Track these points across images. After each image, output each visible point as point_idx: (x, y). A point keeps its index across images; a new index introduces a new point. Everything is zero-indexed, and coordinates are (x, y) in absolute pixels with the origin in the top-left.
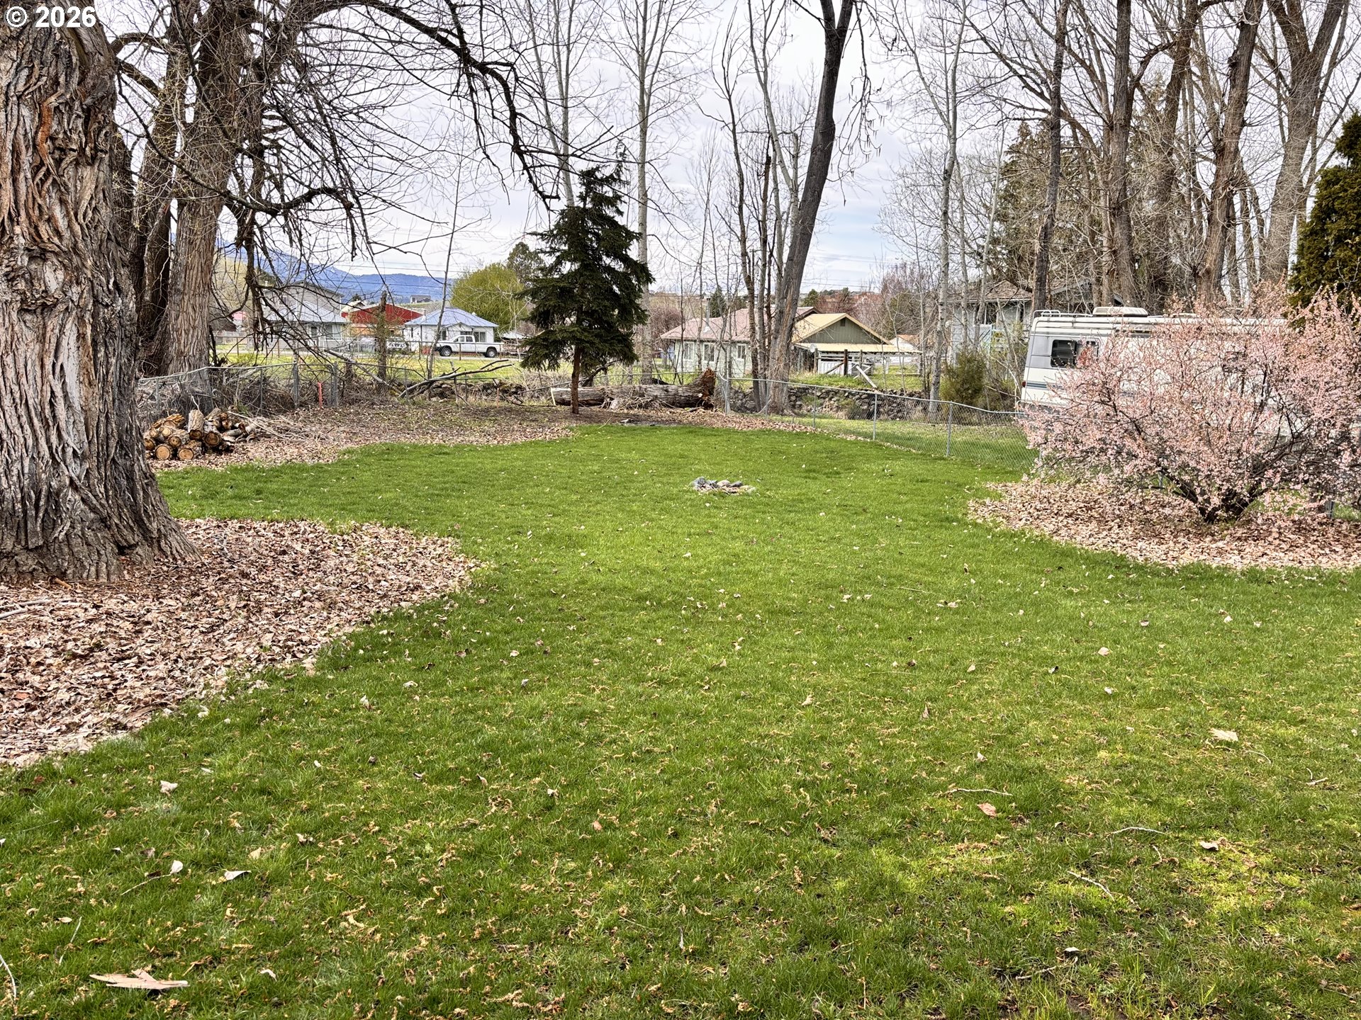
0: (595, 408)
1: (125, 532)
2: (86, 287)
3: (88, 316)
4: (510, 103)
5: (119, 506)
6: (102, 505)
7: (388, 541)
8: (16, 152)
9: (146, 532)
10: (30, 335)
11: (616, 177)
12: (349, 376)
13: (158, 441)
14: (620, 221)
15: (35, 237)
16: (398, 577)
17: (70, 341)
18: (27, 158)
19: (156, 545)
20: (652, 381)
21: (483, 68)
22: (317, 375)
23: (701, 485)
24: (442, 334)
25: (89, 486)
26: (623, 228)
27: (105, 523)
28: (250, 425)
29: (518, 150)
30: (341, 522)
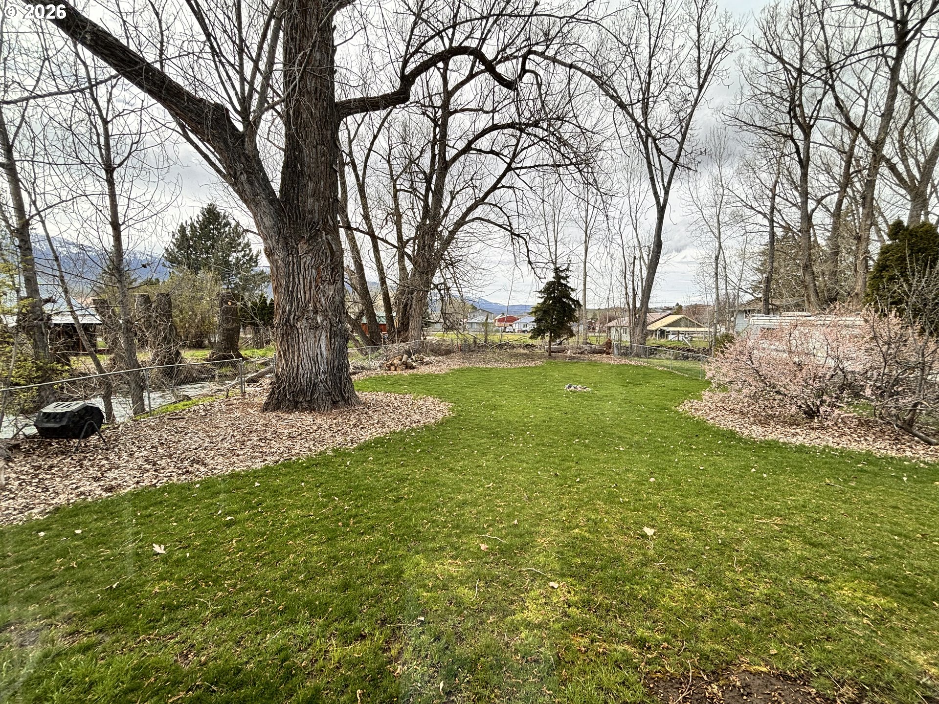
0: (562, 354)
1: (336, 397)
2: (328, 321)
3: (328, 330)
4: (527, 247)
5: (335, 388)
6: (329, 388)
7: (428, 403)
8: (310, 282)
9: (343, 397)
10: (312, 336)
11: (567, 269)
12: (475, 342)
13: (392, 365)
14: (569, 285)
15: (315, 307)
16: (417, 417)
17: (323, 337)
18: (313, 284)
19: (347, 401)
20: (587, 343)
21: (518, 236)
22: (459, 342)
23: (570, 387)
24: (525, 326)
25: (326, 382)
26: (570, 288)
27: (329, 394)
28: (426, 359)
29: (530, 263)
30: (421, 396)
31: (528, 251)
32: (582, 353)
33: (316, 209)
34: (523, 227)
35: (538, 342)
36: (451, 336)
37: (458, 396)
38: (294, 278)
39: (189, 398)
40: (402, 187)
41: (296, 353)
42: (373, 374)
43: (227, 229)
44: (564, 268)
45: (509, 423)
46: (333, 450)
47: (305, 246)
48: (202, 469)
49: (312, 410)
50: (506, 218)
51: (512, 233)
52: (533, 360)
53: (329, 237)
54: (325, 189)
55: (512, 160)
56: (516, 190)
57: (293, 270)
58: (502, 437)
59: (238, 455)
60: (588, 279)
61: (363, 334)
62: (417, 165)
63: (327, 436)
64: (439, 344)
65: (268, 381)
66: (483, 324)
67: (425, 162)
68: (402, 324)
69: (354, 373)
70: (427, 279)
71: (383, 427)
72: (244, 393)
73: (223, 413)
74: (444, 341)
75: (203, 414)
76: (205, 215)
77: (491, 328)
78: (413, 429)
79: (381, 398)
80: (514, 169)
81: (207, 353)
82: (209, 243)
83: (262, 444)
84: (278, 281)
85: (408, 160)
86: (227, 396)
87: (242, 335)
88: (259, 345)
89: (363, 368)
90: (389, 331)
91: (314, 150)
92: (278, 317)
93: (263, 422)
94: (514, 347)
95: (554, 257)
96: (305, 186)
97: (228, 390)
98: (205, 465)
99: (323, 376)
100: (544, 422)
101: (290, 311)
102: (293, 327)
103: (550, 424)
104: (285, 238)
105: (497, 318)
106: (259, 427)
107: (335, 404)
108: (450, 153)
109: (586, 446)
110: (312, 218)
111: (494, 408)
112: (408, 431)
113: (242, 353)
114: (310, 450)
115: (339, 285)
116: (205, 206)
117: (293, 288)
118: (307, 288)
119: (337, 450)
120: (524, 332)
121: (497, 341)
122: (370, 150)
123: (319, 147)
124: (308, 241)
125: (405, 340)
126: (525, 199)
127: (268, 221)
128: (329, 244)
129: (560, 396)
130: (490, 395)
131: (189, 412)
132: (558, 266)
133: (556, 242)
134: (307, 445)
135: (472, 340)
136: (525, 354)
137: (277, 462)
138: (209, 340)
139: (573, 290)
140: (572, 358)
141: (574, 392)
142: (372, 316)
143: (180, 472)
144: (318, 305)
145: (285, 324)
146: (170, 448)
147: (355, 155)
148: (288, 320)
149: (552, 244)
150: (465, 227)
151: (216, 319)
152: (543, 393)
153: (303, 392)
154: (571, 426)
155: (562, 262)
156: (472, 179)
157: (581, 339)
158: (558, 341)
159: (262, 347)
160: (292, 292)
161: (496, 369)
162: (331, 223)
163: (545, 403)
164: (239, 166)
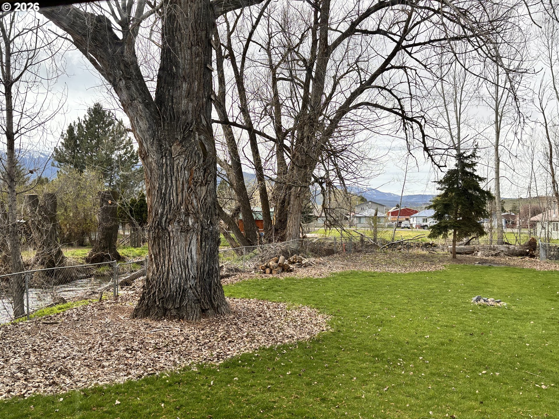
0: (470, 256)
1: (205, 304)
2: (199, 224)
3: (199, 233)
4: (422, 132)
5: (205, 295)
6: (199, 295)
7: (304, 314)
8: (183, 184)
9: (213, 305)
10: (183, 239)
11: (473, 155)
12: (362, 240)
13: (267, 267)
14: (476, 173)
15: (187, 209)
16: (289, 331)
17: (194, 241)
18: (186, 186)
19: (216, 310)
20: (503, 243)
21: (412, 120)
22: (344, 241)
23: (478, 299)
24: (425, 220)
25: (196, 288)
26: (477, 177)
27: (199, 301)
28: (305, 261)
29: (426, 149)
30: (297, 305)
31: (424, 136)
32: (496, 255)
33: (190, 109)
34: (416, 109)
35: (439, 241)
36: (334, 233)
37: (339, 307)
38: (167, 180)
39: (64, 301)
40: (281, 76)
41: (167, 258)
42: (247, 277)
43: (111, 127)
44: (468, 154)
45: (398, 343)
46: (198, 366)
47: (179, 147)
48: (68, 381)
49: (180, 318)
50: (396, 101)
51: (404, 117)
52: (432, 262)
53: (202, 137)
54: (199, 89)
55: (403, 38)
56: (408, 70)
57: (166, 172)
58: (388, 362)
59: (103, 367)
60: (501, 165)
61: (238, 232)
62: (297, 53)
63: (193, 348)
64: (320, 243)
65: (141, 284)
66: (372, 218)
67: (305, 49)
68: (280, 221)
69: (228, 276)
70: (306, 174)
71: (252, 341)
72: (116, 297)
73: (96, 318)
74: (326, 239)
75: (76, 319)
76: (91, 115)
77: (382, 222)
78: (285, 346)
79: (253, 306)
80: (404, 48)
81: (86, 252)
82: (94, 142)
83: (128, 355)
84: (152, 183)
85: (286, 49)
86: (101, 300)
87: (121, 232)
88: (135, 243)
89: (237, 270)
90: (266, 229)
91: (189, 51)
92: (151, 220)
93: (132, 329)
94: (409, 247)
95: (456, 142)
96: (180, 87)
97: (102, 293)
98: (71, 376)
99: (192, 282)
100: (442, 344)
101: (162, 214)
102: (165, 229)
103: (449, 347)
104: (160, 141)
105: (392, 210)
106: (127, 335)
107: (204, 312)
108: (333, 37)
109: (496, 380)
110: (186, 119)
111: (381, 323)
112: (279, 348)
113: (120, 251)
114: (175, 364)
115: (211, 186)
116: (92, 106)
117: (166, 190)
118: (179, 190)
119: (202, 366)
120: (423, 227)
121: (388, 239)
122: (249, 40)
123: (194, 48)
124: (181, 142)
125: (282, 239)
126: (418, 79)
127: (143, 125)
128: (202, 145)
129: (465, 310)
130: (377, 306)
131: (63, 315)
132: (462, 151)
133: (459, 124)
134: (172, 359)
135: (359, 238)
136: (423, 256)
137: (140, 376)
138: (90, 238)
139: (481, 179)
140: (482, 262)
141: (484, 307)
142: (248, 212)
143: (47, 383)
144: (190, 207)
145: (157, 227)
146: (41, 355)
147: (234, 47)
148: (160, 223)
149: (454, 126)
150: (348, 115)
151: (97, 217)
152: (444, 306)
153: (172, 298)
154: (477, 352)
155: (467, 147)
156: (357, 61)
157: (495, 238)
158: (465, 240)
159: (139, 246)
160: (165, 195)
161: (386, 274)
162: (204, 122)
163: (443, 319)
164: (119, 73)
